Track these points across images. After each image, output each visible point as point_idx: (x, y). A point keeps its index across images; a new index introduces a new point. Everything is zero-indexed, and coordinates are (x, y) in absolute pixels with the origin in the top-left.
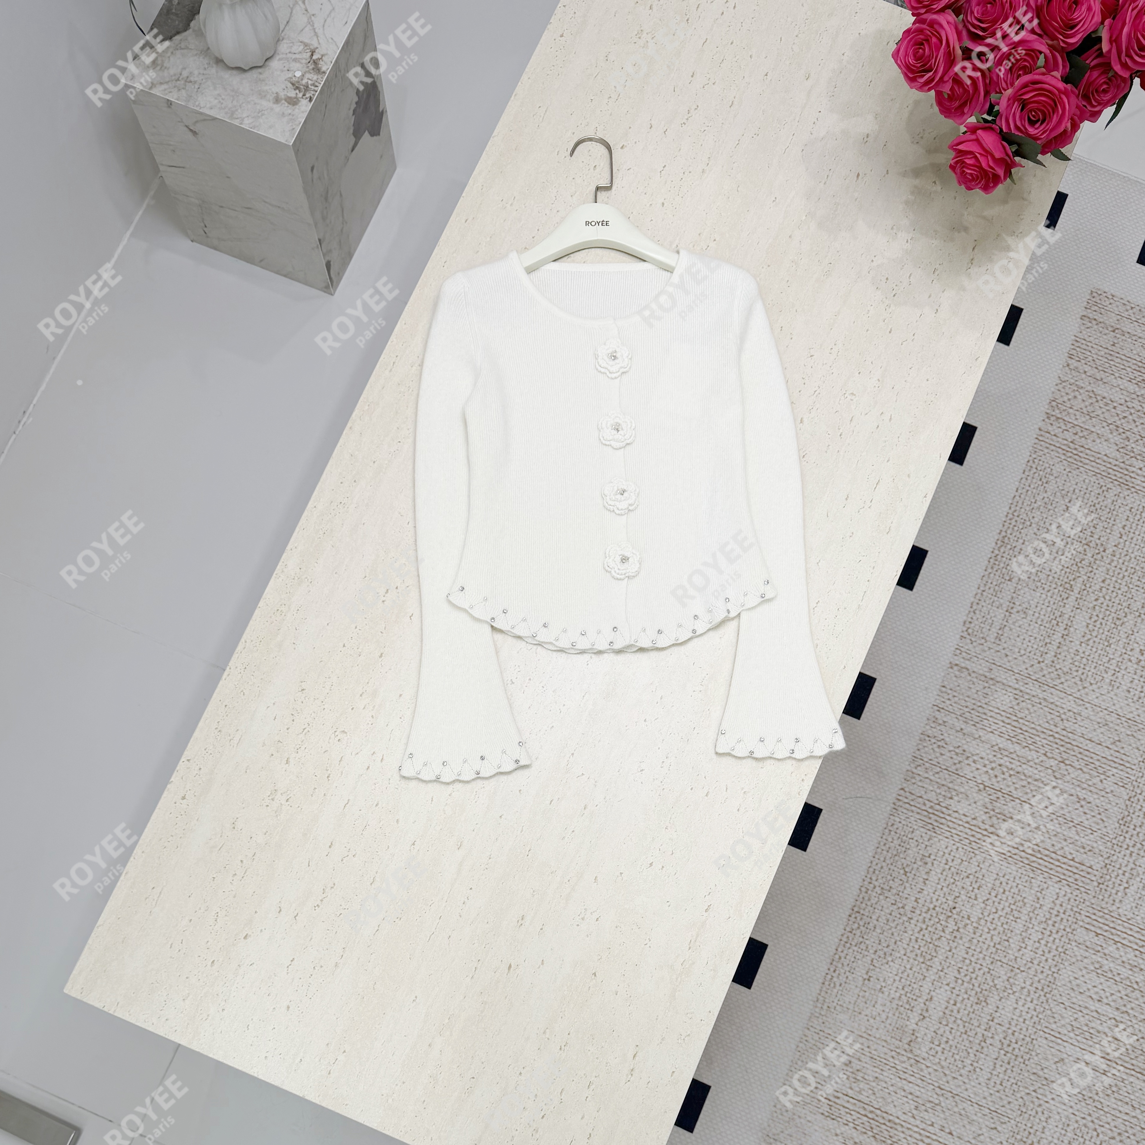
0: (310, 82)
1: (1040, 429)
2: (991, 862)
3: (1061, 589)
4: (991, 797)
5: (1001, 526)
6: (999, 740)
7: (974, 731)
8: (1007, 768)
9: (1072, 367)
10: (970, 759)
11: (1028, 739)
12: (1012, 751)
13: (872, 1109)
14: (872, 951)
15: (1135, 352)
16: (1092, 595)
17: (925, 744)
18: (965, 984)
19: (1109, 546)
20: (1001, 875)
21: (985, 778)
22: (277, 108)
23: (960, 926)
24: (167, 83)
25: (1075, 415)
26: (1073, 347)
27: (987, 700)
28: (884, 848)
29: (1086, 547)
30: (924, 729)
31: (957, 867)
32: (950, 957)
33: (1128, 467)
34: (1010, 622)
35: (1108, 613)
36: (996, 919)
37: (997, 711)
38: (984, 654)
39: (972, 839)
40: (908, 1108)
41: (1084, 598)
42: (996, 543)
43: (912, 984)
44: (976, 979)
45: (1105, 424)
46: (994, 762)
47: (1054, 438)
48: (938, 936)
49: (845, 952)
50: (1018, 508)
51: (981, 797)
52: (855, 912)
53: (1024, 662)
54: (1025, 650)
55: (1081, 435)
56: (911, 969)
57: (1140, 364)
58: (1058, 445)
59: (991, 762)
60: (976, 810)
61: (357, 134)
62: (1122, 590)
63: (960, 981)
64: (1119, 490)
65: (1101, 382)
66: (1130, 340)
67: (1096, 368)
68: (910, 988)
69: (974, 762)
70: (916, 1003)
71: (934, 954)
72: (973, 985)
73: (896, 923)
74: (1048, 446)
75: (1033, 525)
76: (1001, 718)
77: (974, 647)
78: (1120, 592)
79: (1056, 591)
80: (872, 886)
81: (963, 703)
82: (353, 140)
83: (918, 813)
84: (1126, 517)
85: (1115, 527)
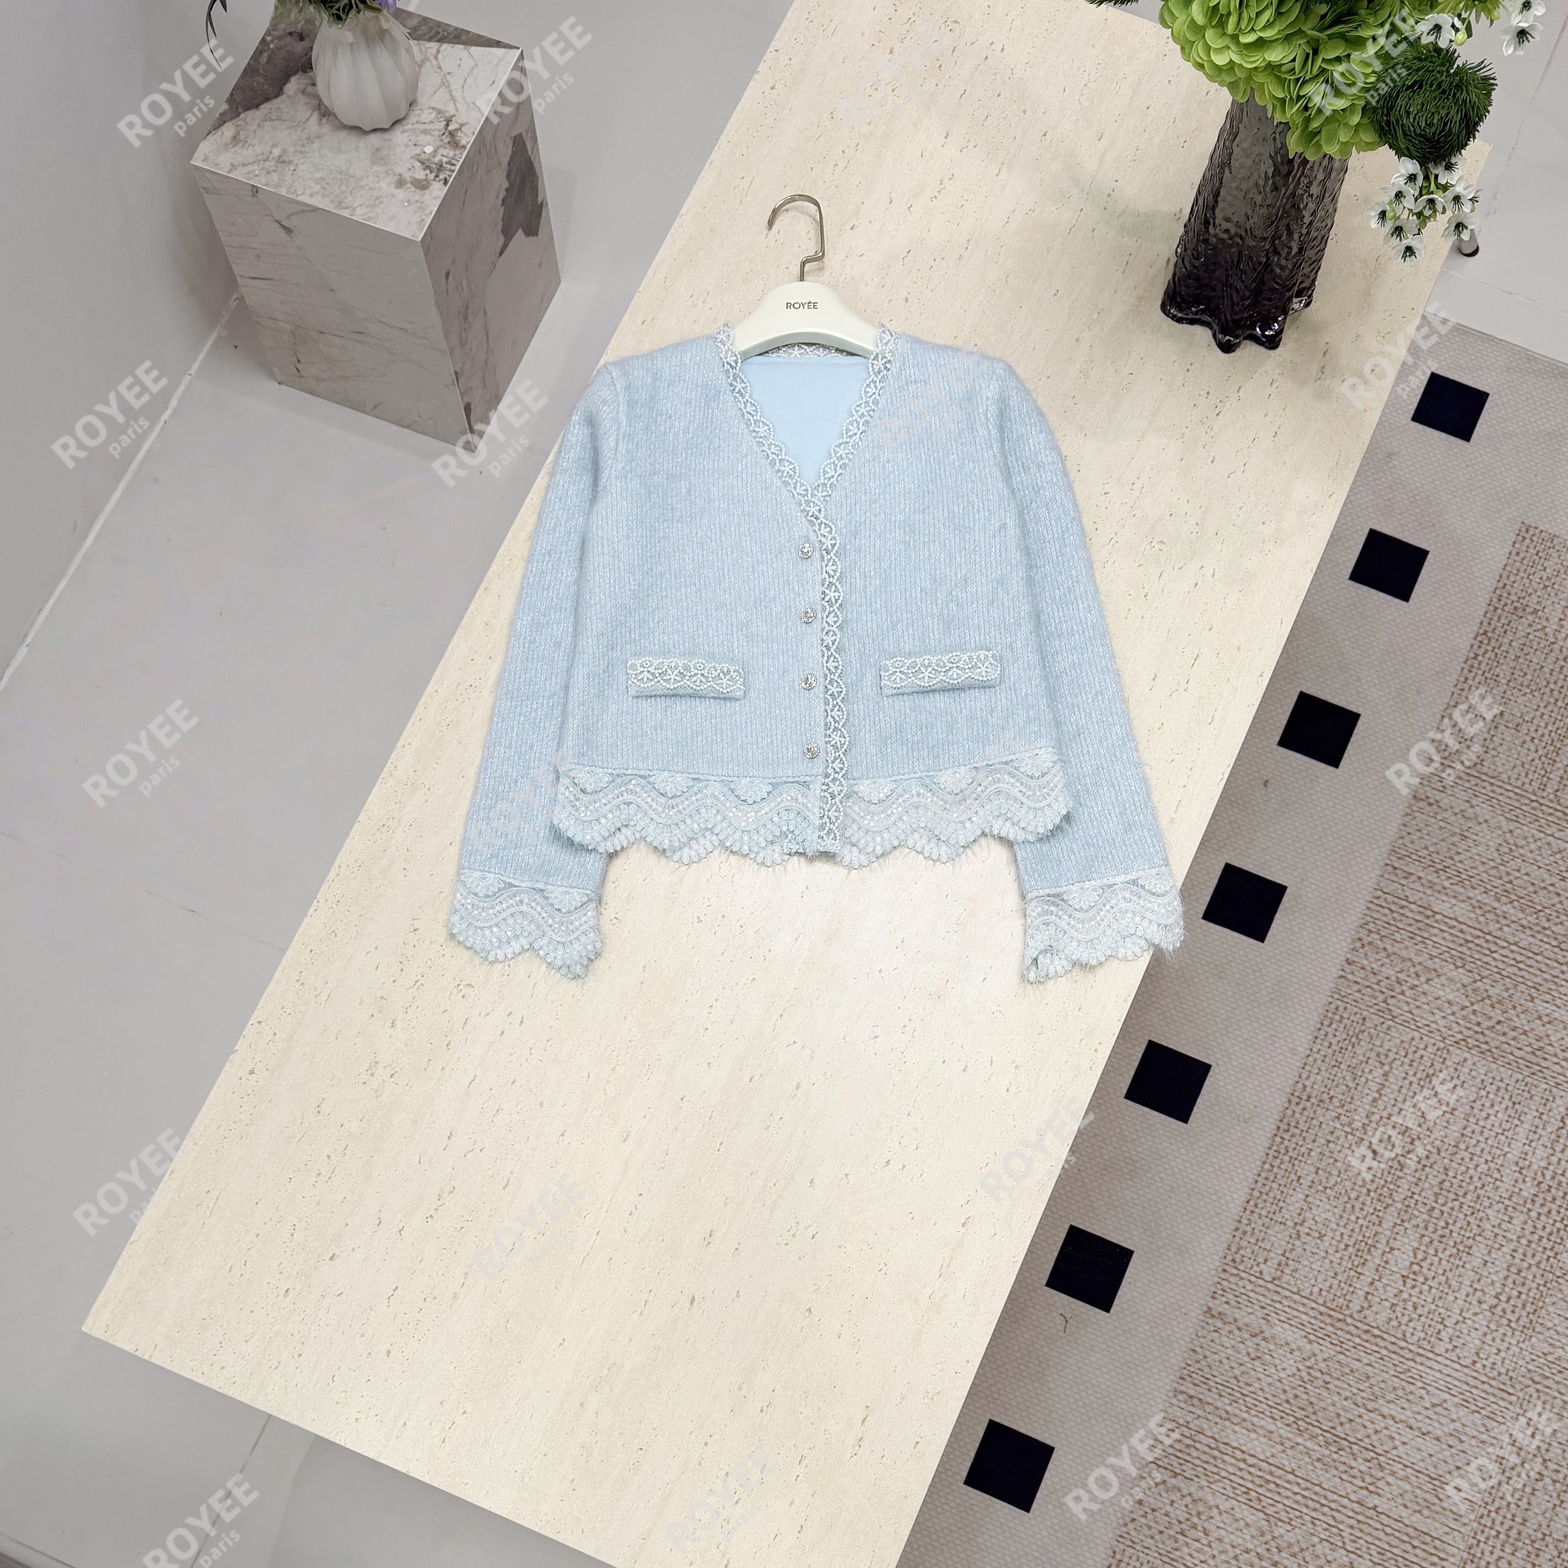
0: (445, 160)
22: (401, 194)
24: (253, 163)
61: (508, 233)
82: (501, 240)
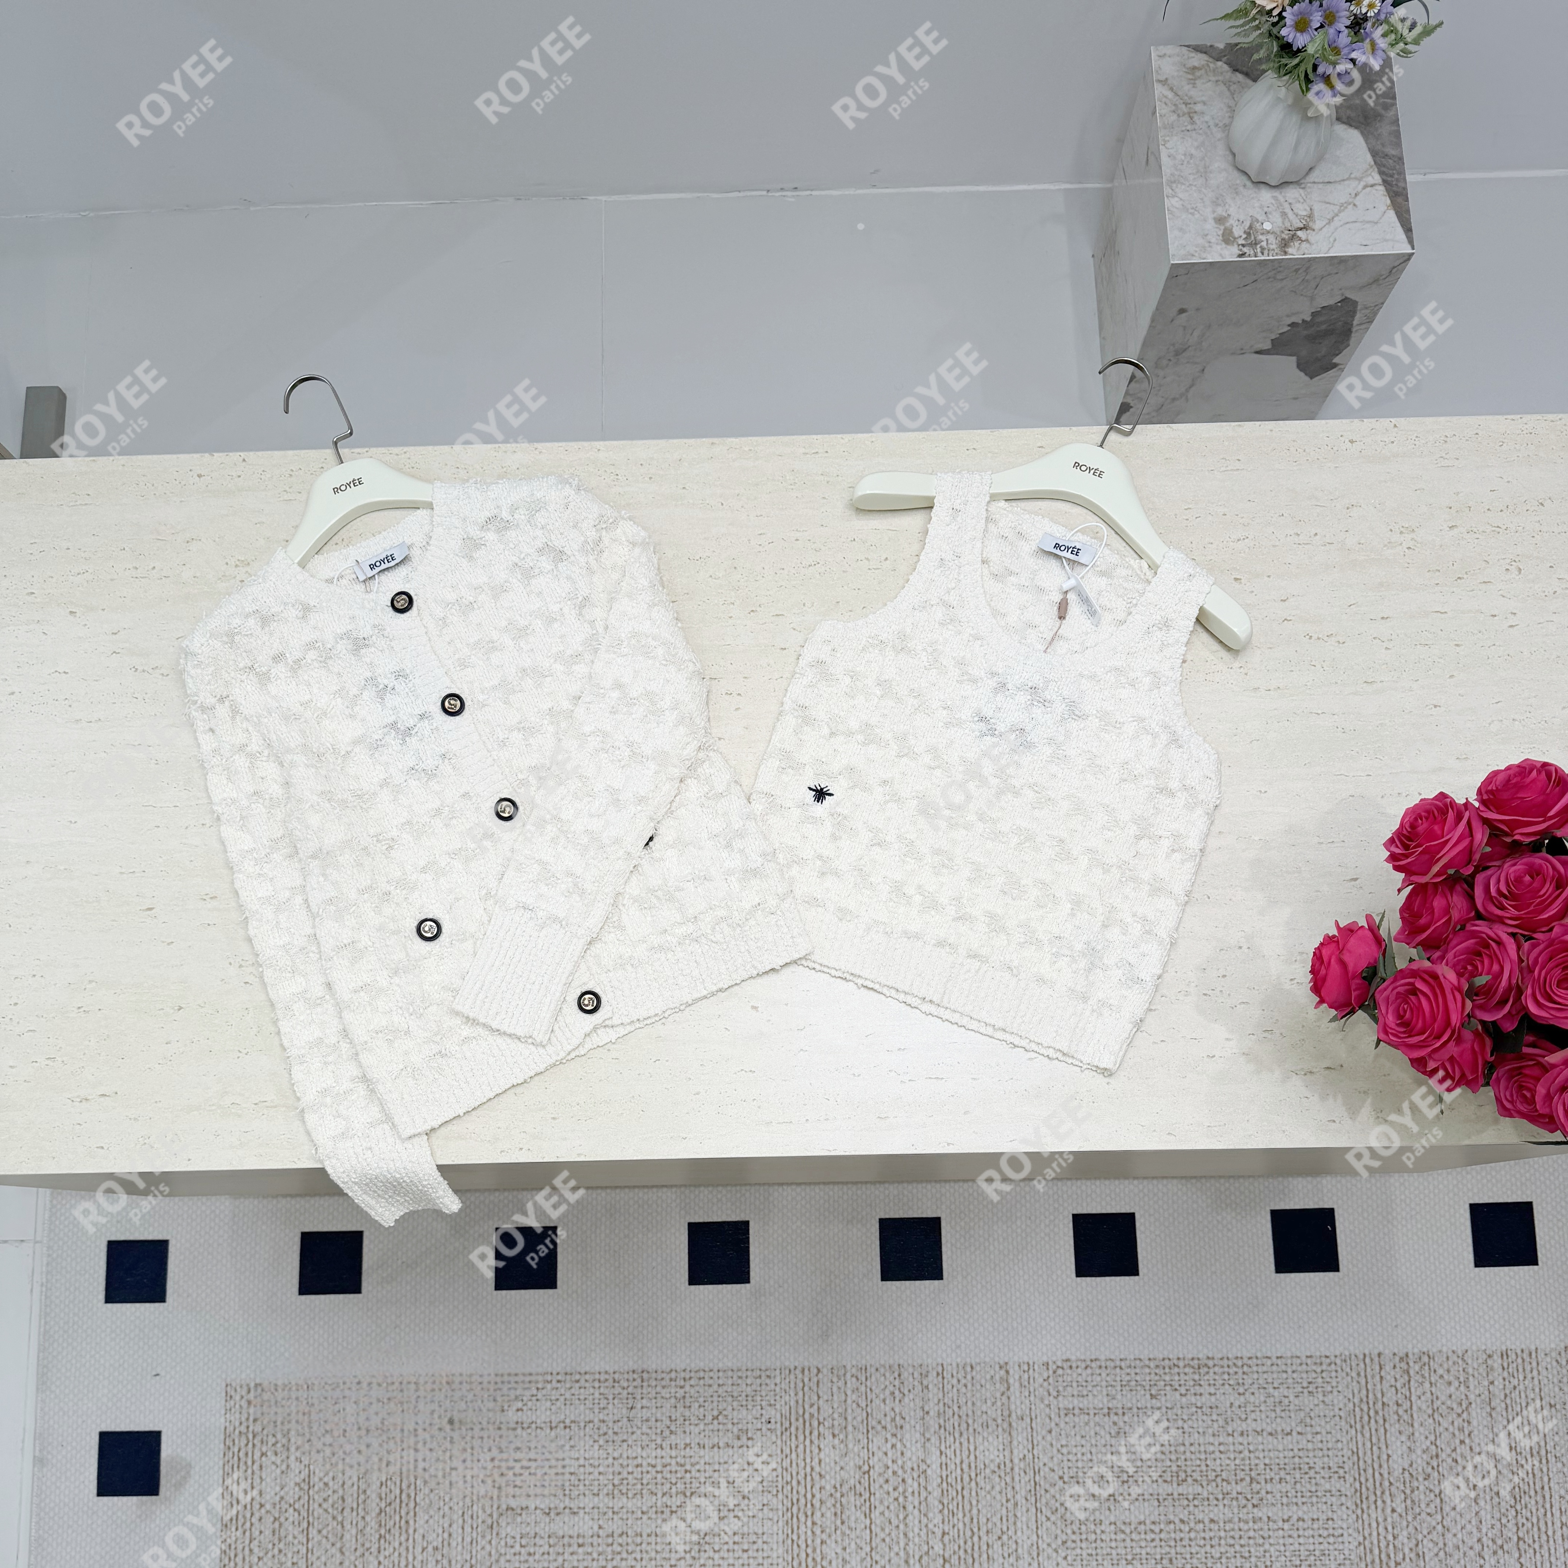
1: (1379, 1355)
2: (775, 1519)
3: (1174, 1468)
4: (858, 1486)
5: (1220, 1356)
6: (935, 1466)
7: (932, 1430)
8: (904, 1492)
9: (1490, 1362)
10: (894, 1440)
11: (955, 1503)
12: (929, 1489)
13: (412, 1496)
14: (601, 1416)
15: (1557, 1438)
16: (1186, 1512)
17: (887, 1375)
18: (609, 1549)
19: (1265, 1509)
20: (765, 1538)
21: (879, 1468)
22: (1210, 225)
25: (1424, 1393)
26: (1519, 1352)
27: (980, 1429)
28: (735, 1378)
29: (1248, 1479)
30: (906, 1365)
32: (635, 1516)
33: (1387, 1493)
34: (1097, 1419)
35: (1172, 1543)
36: (707, 1555)
37: (972, 1448)
38: (1038, 1402)
39: (794, 1483)
40: (430, 1539)
41: (1176, 1504)
42: (1193, 1359)
43: (582, 1483)
44: (622, 1559)
45: (1432, 1438)
46: (905, 1472)
47: (1378, 1378)
48: (654, 1490)
49: (587, 1385)
50: (1255, 1369)
51: (852, 1473)
52: (642, 1376)
53: (1052, 1458)
54: (1069, 1453)
55: (1401, 1412)
56: (600, 1473)
57: (1543, 1452)
58: (1369, 1387)
59: (902, 1467)
60: (833, 1473)
61: (1278, 347)
62: (1213, 1551)
63: (610, 1540)
64: (1348, 1494)
65: (1488, 1410)
67: (1506, 1396)
68: (576, 1483)
69: (893, 1446)
70: (561, 1497)
71: (630, 1495)
72: (612, 1559)
73: (648, 1431)
74: (1362, 1374)
75: (1242, 1398)
76: (965, 1457)
77: (1041, 1386)
78: (1208, 1548)
79: (1169, 1463)
80: (682, 1383)
81: (962, 1400)
82: (1268, 345)
83: (797, 1402)
84: (1315, 1517)
85: (1295, 1508)
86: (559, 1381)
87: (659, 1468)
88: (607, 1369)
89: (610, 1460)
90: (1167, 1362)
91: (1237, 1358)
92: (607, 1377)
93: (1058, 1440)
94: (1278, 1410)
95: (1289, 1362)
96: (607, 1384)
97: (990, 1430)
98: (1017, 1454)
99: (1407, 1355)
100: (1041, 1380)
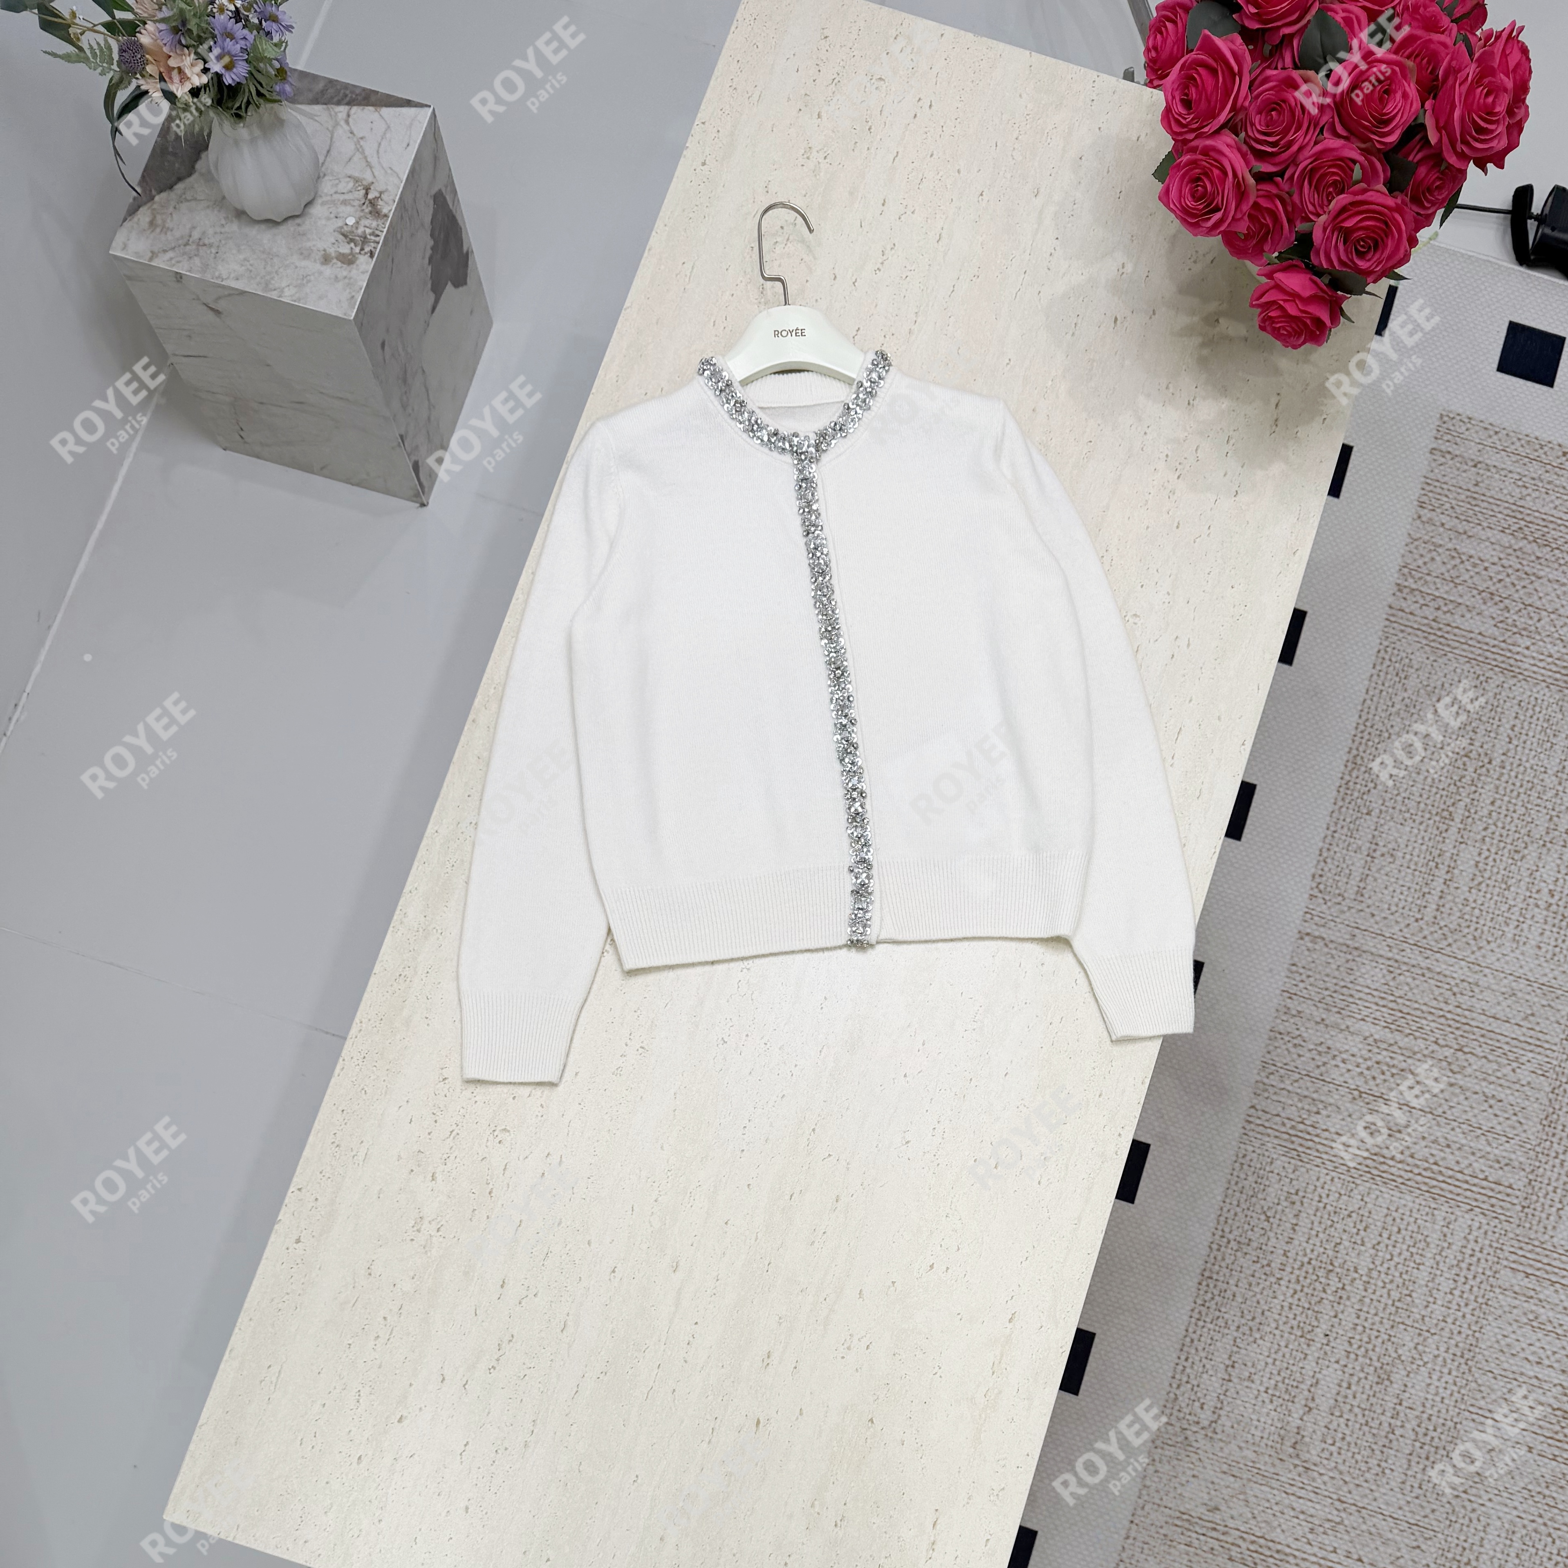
0: (368, 231)
1: (1390, 607)
2: (1378, 1193)
3: (1437, 818)
4: (1370, 1107)
5: (1350, 741)
6: (1373, 1029)
7: (1340, 1021)
8: (1388, 1065)
9: (1424, 519)
10: (1338, 1059)
11: (1412, 1023)
12: (1392, 1042)
13: (1254, 1538)
14: (1233, 1328)
15: (1505, 491)
16: (1479, 823)
17: (1276, 1044)
18: (1360, 1359)
19: (1496, 755)
20: (1393, 1208)
21: (1360, 1081)
22: (328, 271)
23: (1346, 1282)
24: (173, 249)
26: (1423, 492)
27: (1352, 978)
28: (1235, 1188)
29: (1465, 759)
30: (1273, 1024)
31: (1334, 1204)
32: (1336, 1325)
33: (1511, 647)
34: (1374, 869)
35: (1502, 845)
36: (1393, 1268)
37: (1367, 991)
38: (1343, 916)
40: (1301, 1533)
41: (1469, 828)
42: (1346, 766)
43: (1291, 1367)
44: (1373, 1350)
45: (1475, 592)
46: (1370, 1059)
47: (1410, 616)
48: (1318, 1299)
49: (1198, 1333)
50: (1370, 716)
51: (1357, 1108)
52: (1206, 1277)
53: (1397, 922)
54: (1397, 905)
55: (1445, 609)
56: (1286, 1347)
57: (1514, 507)
58: (1416, 626)
59: (1366, 1060)
61: (437, 290)
62: (1518, 812)
63: (1352, 1356)
64: (1502, 679)
65: (1465, 537)
66: (1497, 476)
67: (1457, 518)
68: (1288, 1372)
69: (1344, 1061)
70: (1297, 1391)
71: (1316, 1324)
72: (1371, 1359)
73: (1261, 1286)
74: (1403, 628)
76: (1374, 1000)
77: (1329, 908)
78: (1515, 816)
79: (1431, 822)
80: (1225, 1240)
81: (1321, 984)
82: (432, 296)
83: (1276, 1137)
84: (1514, 715)
85: (1501, 729)
86: (1187, 1359)
87: (1299, 1288)
88: (1189, 1308)
89: (1277, 1332)
90: (1341, 790)
91: (1357, 728)
92: (1197, 1311)
93: (1382, 911)
94: (1413, 711)
95: (1373, 685)
96: (1204, 1314)
97: (1355, 968)
98: (1385, 951)
99: (1398, 585)
100: (1324, 907)
